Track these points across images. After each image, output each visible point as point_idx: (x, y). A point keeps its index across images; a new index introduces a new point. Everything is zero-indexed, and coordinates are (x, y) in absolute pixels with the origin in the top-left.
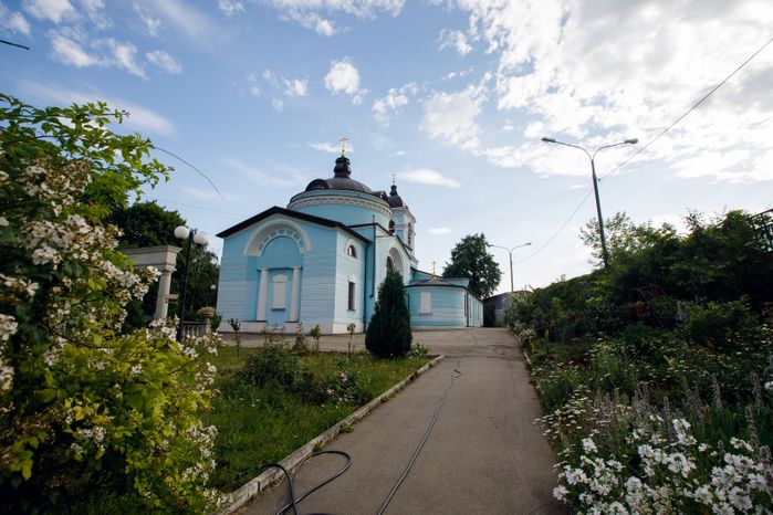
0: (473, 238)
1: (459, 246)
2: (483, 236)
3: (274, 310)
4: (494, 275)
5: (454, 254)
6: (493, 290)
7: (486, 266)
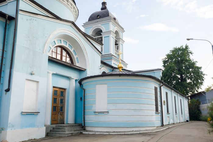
0: (179, 49)
1: (168, 56)
2: (187, 47)
4: (198, 76)
5: (165, 62)
6: (198, 88)
7: (191, 70)
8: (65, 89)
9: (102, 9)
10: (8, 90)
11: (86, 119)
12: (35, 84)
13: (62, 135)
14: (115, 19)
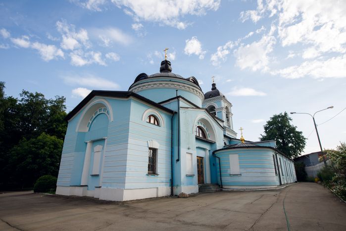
1: (269, 123)
2: (286, 114)
3: (93, 176)
4: (299, 141)
6: (300, 152)
7: (291, 135)
8: (202, 158)
9: (212, 89)
10: (178, 160)
11: (222, 179)
12: (190, 155)
13: (211, 191)
14: (224, 97)
